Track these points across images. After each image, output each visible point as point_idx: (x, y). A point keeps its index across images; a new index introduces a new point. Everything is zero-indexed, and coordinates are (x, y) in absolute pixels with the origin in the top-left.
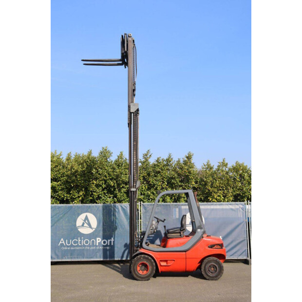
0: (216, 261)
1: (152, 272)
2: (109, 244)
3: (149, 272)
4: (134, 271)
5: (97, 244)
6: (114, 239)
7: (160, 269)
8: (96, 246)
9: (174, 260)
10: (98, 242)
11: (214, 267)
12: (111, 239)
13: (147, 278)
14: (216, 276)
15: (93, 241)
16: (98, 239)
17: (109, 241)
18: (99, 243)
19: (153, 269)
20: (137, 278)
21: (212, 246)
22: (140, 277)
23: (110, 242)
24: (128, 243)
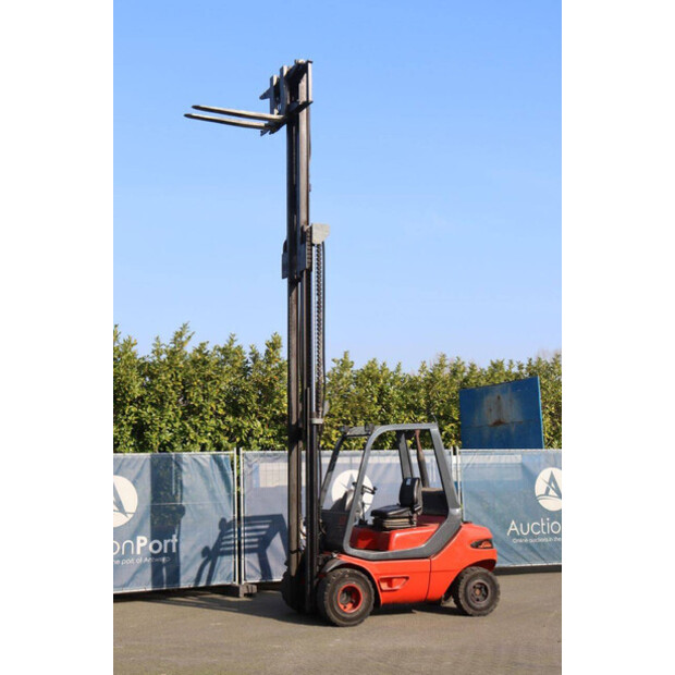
0: (486, 574)
1: (368, 606)
2: (165, 551)
3: (361, 606)
4: (332, 607)
5: (139, 552)
6: (178, 538)
7: (383, 598)
8: (136, 556)
9: (407, 578)
10: (139, 545)
11: (480, 589)
12: (171, 538)
13: (358, 620)
14: (487, 607)
15: (128, 545)
16: (139, 538)
17: (166, 542)
18: (142, 548)
19: (369, 599)
20: (339, 621)
21: (477, 545)
22: (344, 619)
23: (170, 545)
24: (211, 547)
